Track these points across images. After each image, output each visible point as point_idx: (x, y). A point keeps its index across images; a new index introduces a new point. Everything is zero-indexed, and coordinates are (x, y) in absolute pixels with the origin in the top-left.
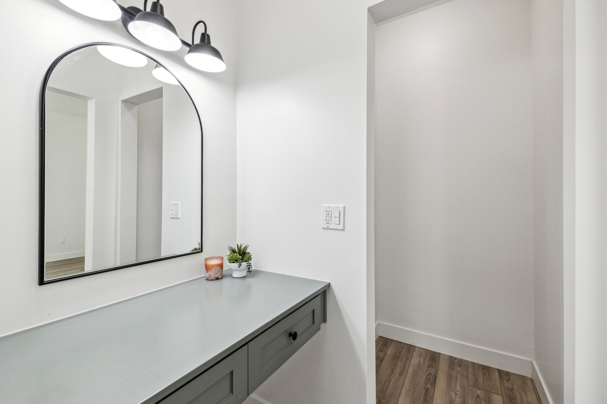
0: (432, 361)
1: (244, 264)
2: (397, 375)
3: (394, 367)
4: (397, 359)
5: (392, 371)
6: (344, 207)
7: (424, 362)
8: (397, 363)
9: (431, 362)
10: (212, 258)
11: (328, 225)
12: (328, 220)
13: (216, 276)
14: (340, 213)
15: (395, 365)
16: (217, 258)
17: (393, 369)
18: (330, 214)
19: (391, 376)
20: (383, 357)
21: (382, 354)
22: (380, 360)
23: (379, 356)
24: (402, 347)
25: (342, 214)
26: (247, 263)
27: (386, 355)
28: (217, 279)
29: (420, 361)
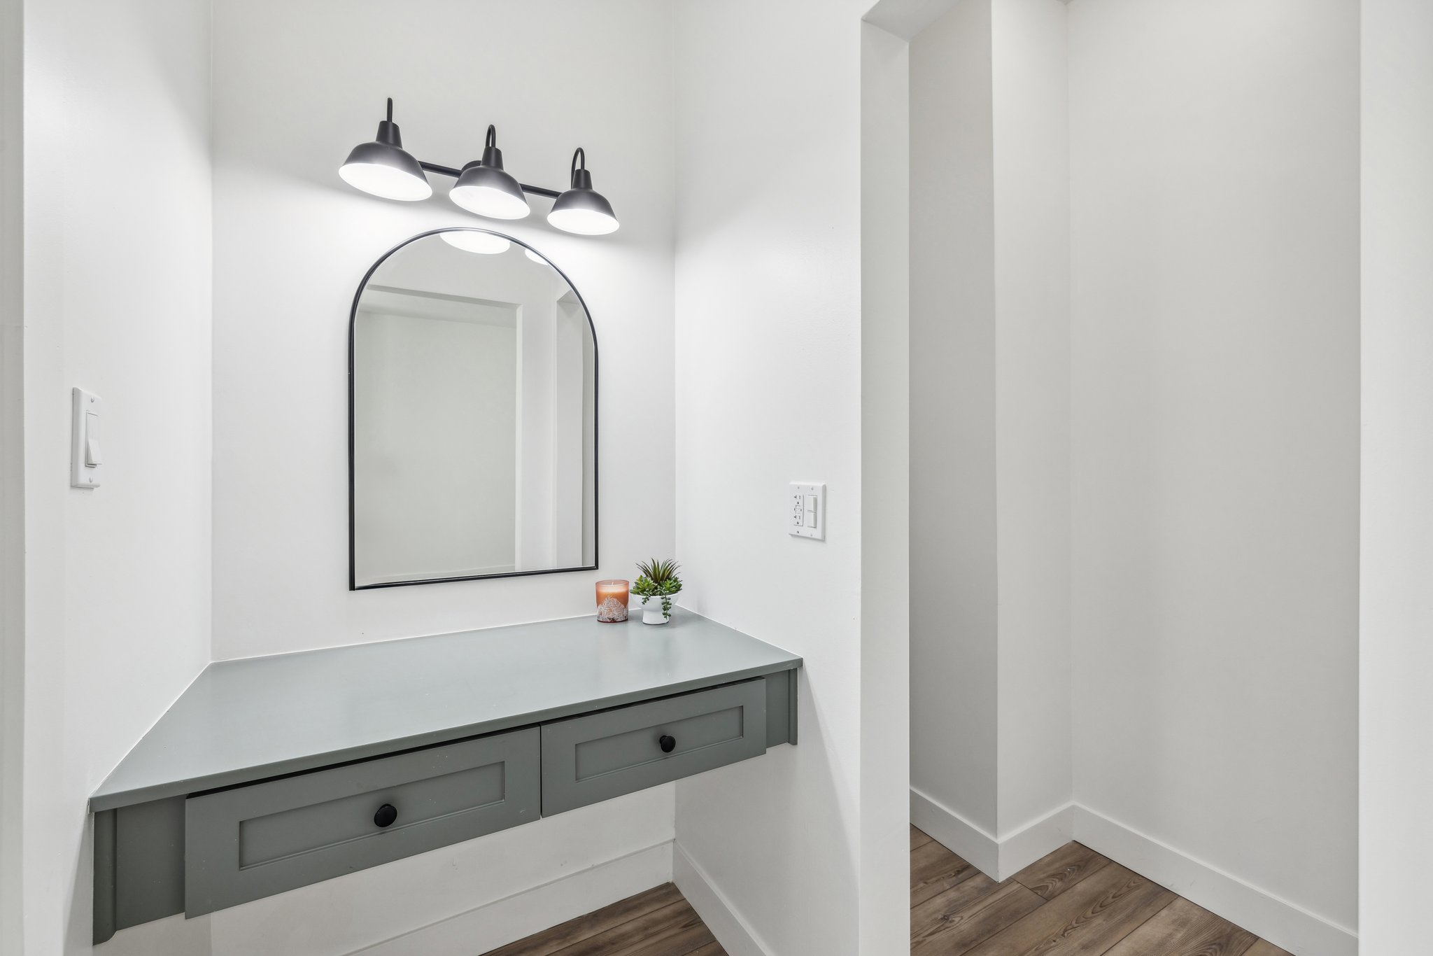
0: (1214, 946)
1: (656, 600)
2: (1076, 945)
3: (1076, 925)
4: (1098, 909)
5: (1065, 931)
6: (825, 488)
7: (1184, 942)
8: (1091, 918)
9: (1210, 951)
10: (609, 582)
11: (798, 528)
12: (798, 517)
13: (611, 616)
14: (816, 501)
15: (1082, 921)
16: (616, 582)
17: (1070, 927)
18: (801, 503)
19: (1055, 941)
20: (1056, 894)
21: (1059, 884)
22: (1044, 896)
23: (1048, 886)
24: (1132, 884)
25: (821, 504)
26: (662, 598)
27: (1069, 891)
28: (613, 621)
29: (1170, 935)
